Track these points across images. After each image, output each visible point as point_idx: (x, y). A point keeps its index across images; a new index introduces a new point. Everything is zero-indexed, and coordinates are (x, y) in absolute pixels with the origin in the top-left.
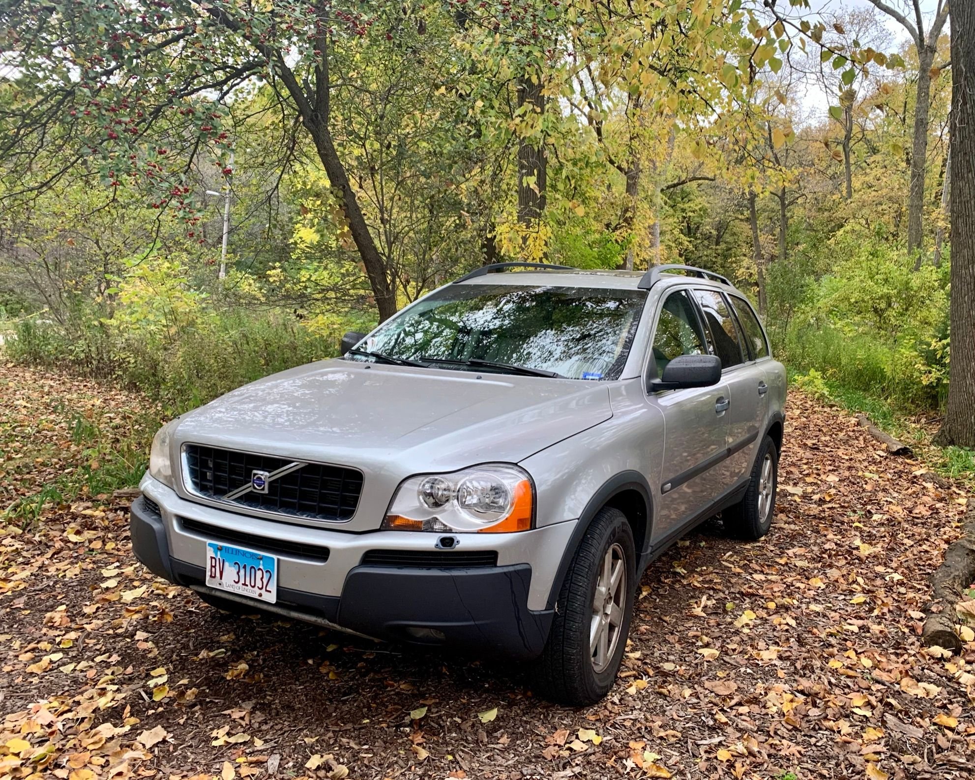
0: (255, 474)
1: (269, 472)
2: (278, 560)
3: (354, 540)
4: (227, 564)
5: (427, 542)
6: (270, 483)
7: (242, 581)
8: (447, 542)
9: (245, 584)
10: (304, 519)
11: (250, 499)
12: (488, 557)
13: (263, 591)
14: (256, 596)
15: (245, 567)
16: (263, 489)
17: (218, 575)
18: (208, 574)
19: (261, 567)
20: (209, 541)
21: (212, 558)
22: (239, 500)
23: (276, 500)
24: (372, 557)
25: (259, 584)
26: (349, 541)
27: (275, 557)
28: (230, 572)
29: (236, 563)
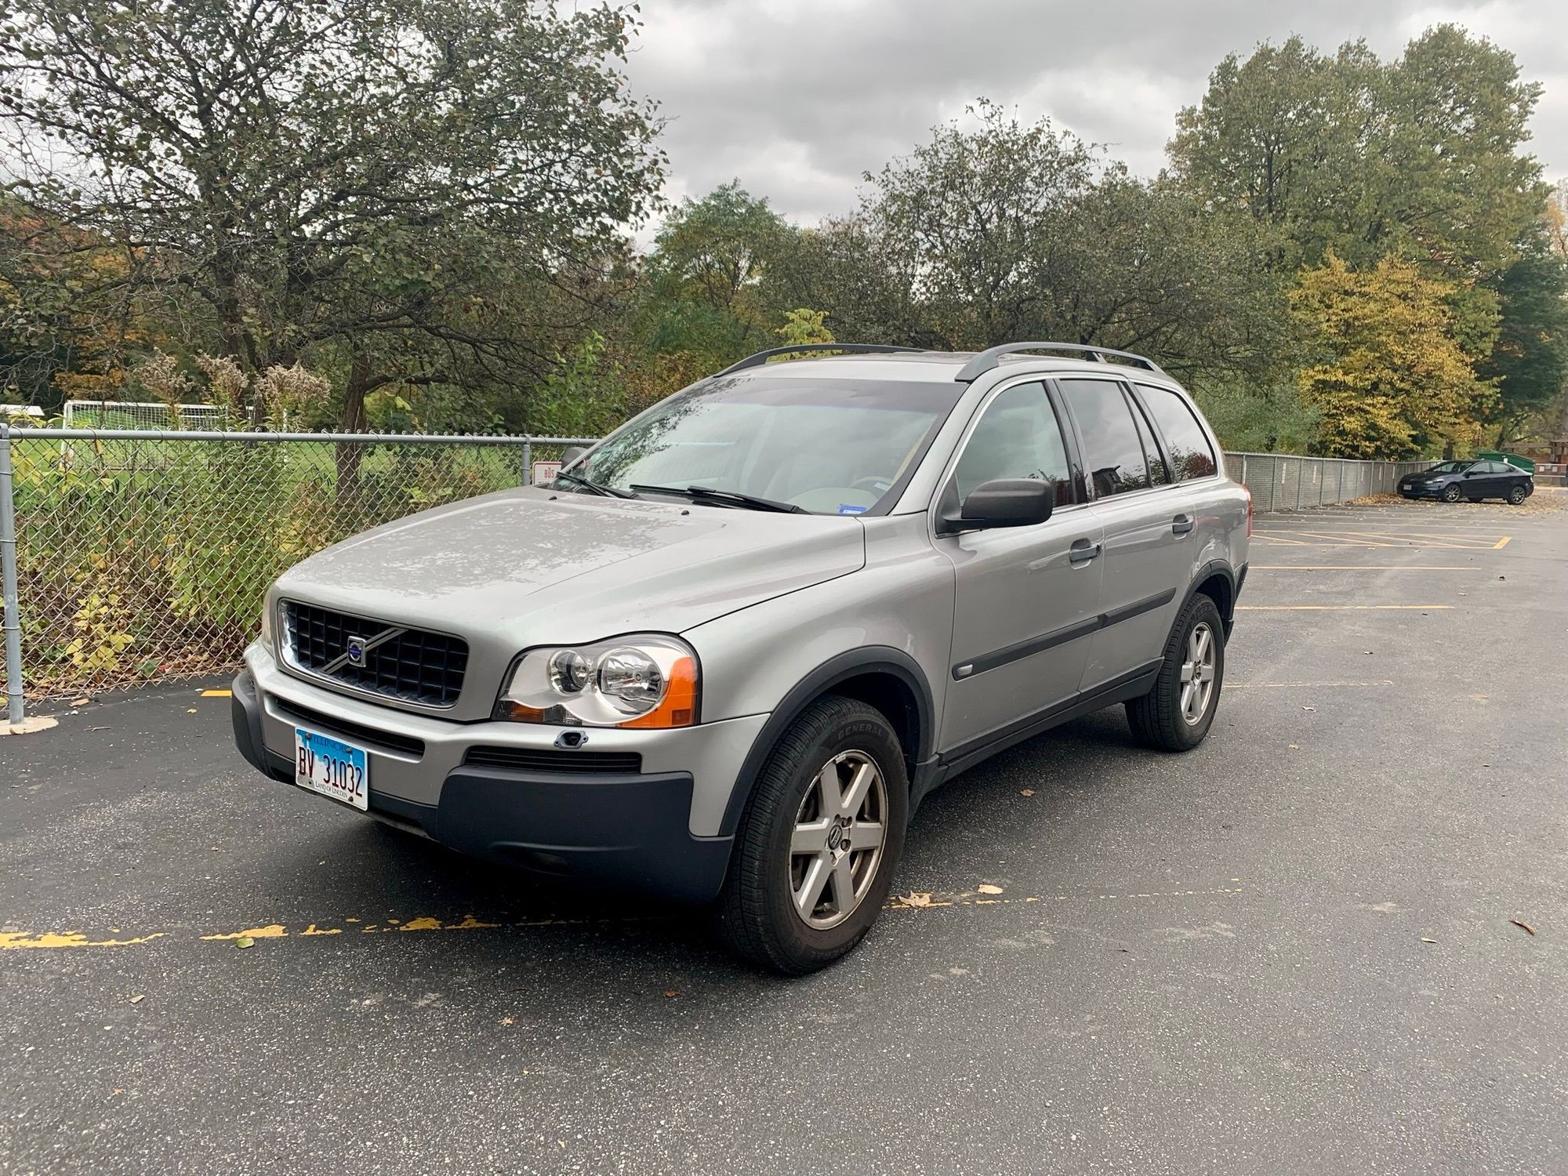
0: (351, 641)
1: (367, 639)
2: (369, 754)
3: (456, 731)
4: (316, 757)
5: (546, 737)
6: (368, 653)
7: (332, 781)
8: (571, 738)
9: (335, 785)
10: (404, 701)
11: (346, 673)
12: (629, 760)
13: (354, 795)
14: (346, 800)
15: (334, 762)
16: (359, 662)
17: (308, 771)
18: (298, 769)
19: (351, 763)
20: (298, 727)
21: (301, 748)
22: (335, 674)
23: (374, 676)
24: (478, 754)
25: (349, 785)
26: (450, 733)
27: (365, 750)
28: (320, 768)
29: (326, 757)
